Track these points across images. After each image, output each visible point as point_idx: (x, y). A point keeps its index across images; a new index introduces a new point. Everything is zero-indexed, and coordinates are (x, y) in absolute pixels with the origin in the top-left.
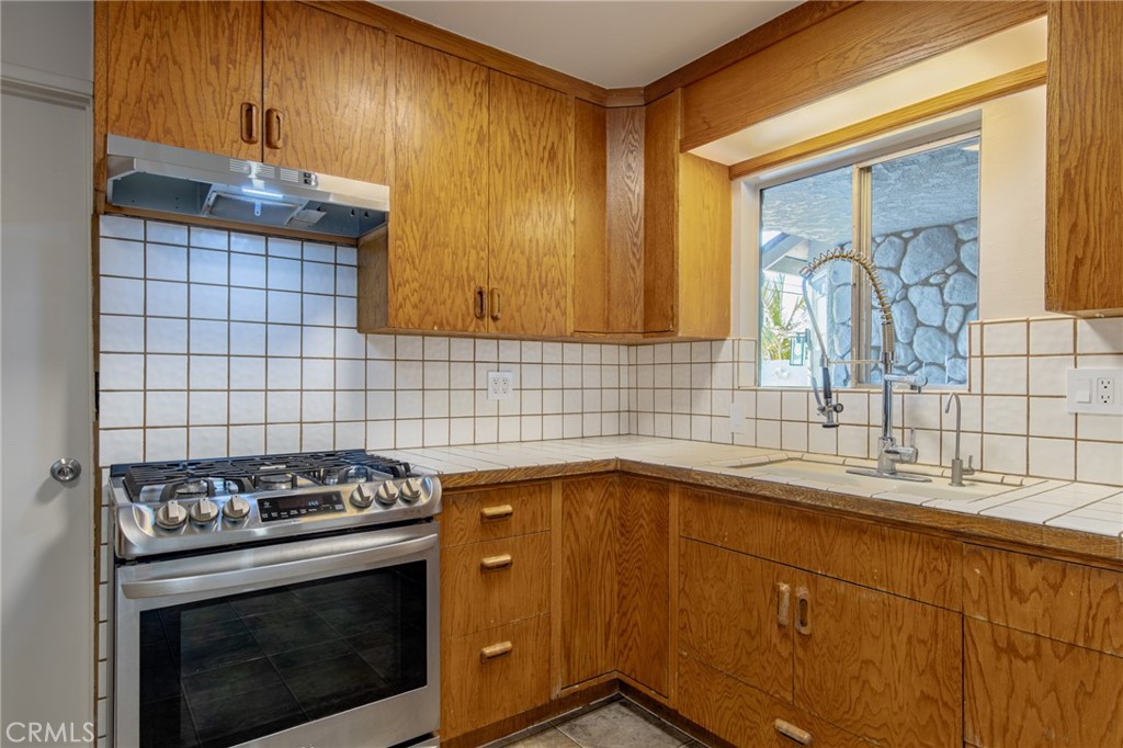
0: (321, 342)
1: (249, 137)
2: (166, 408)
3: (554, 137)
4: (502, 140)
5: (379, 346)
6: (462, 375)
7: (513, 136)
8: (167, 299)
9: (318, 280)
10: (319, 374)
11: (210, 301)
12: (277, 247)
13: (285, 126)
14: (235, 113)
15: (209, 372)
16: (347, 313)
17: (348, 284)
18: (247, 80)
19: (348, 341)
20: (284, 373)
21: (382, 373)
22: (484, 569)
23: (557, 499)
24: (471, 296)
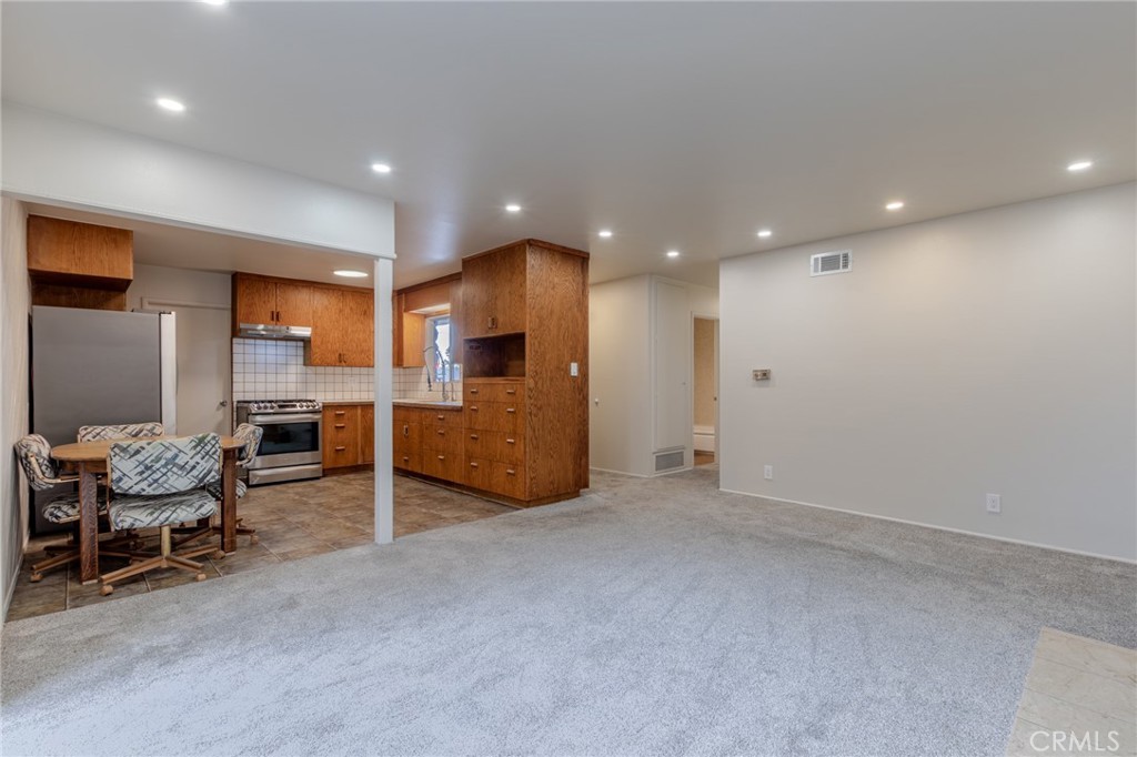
0: (292, 369)
1: (273, 319)
2: (249, 387)
3: (366, 307)
4: (347, 310)
5: (310, 369)
6: (338, 378)
7: (351, 309)
8: (250, 358)
9: (292, 351)
10: (292, 378)
11: (261, 359)
12: (279, 343)
13: (282, 315)
14: (270, 314)
15: (261, 378)
16: (301, 360)
17: (301, 352)
18: (272, 306)
19: (301, 368)
20: (281, 378)
21: (311, 378)
22: (337, 427)
23: (359, 411)
24: (337, 355)
